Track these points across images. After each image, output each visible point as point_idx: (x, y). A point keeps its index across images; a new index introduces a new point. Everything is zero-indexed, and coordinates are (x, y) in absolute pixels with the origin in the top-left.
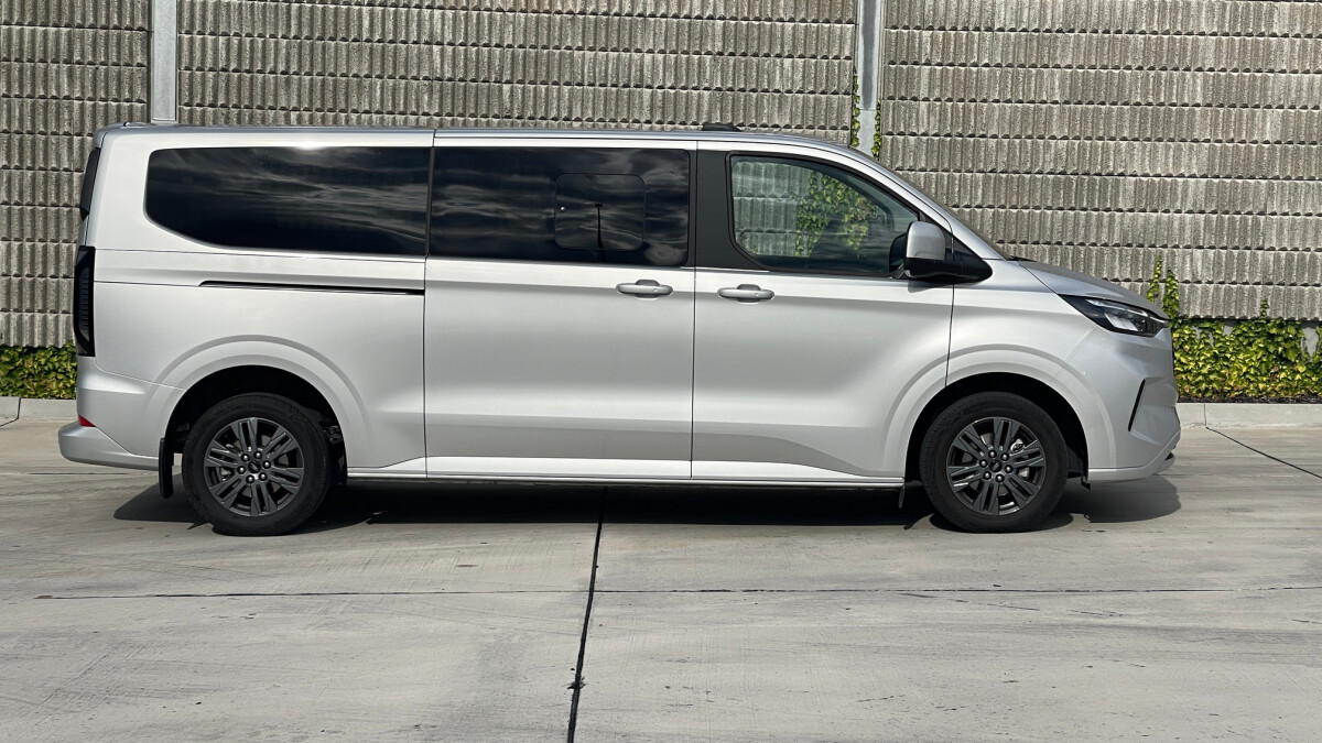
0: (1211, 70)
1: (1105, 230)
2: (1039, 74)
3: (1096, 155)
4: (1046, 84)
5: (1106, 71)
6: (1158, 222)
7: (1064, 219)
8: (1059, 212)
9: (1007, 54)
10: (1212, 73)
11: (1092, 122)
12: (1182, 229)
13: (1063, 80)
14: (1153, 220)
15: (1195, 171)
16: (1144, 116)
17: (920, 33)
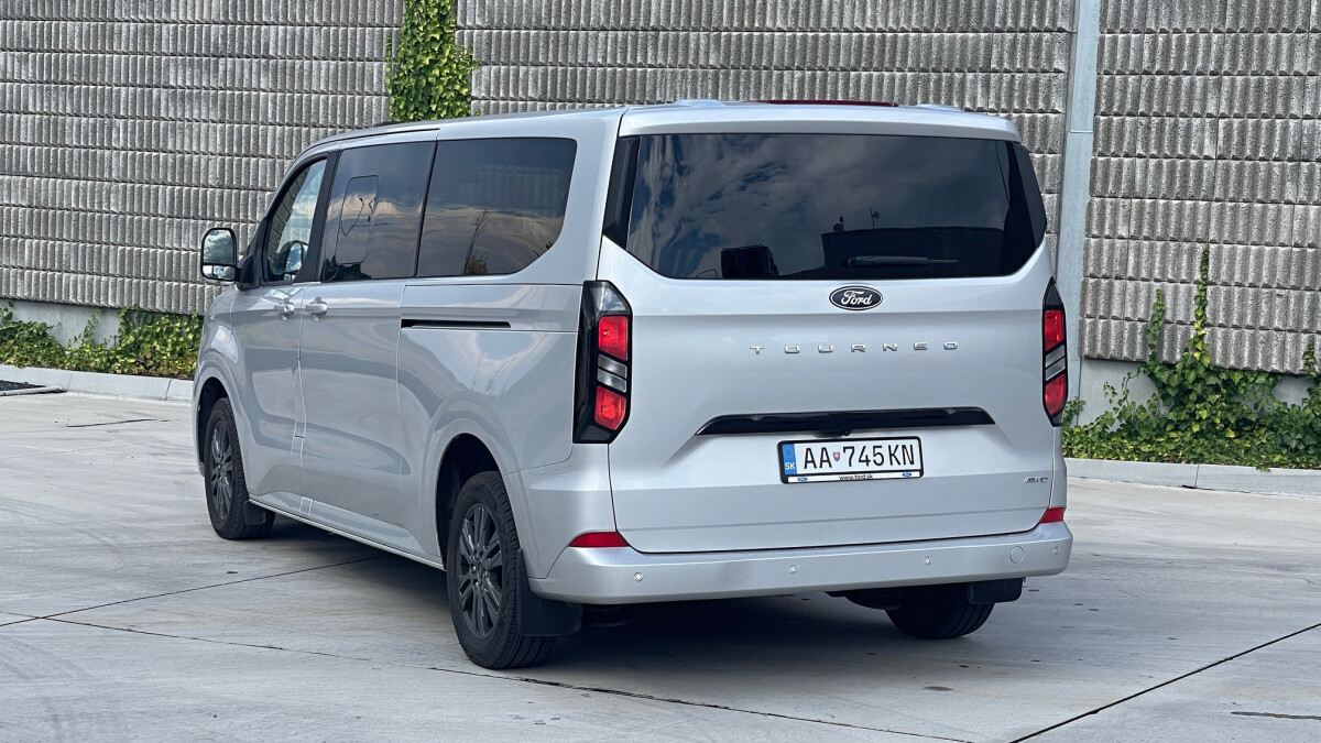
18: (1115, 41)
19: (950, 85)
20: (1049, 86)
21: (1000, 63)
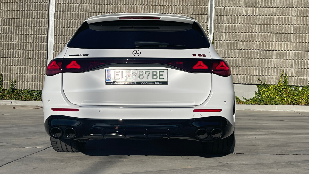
0: (295, 25)
1: (269, 64)
2: (253, 26)
3: (267, 45)
4: (254, 28)
5: (269, 25)
6: (283, 62)
7: (259, 61)
8: (258, 59)
9: (244, 21)
10: (295, 26)
11: (266, 38)
12: (289, 63)
13: (258, 27)
14: (281, 61)
15: (292, 49)
16: (279, 36)
17: (223, 17)
18: (57, 21)
19: (24, 29)
20: (44, 29)
21: (34, 25)
